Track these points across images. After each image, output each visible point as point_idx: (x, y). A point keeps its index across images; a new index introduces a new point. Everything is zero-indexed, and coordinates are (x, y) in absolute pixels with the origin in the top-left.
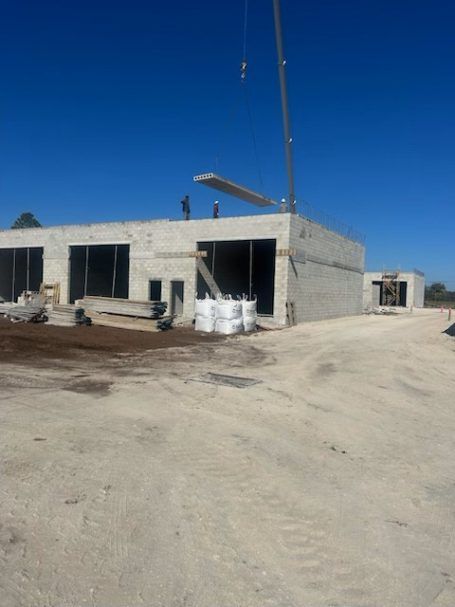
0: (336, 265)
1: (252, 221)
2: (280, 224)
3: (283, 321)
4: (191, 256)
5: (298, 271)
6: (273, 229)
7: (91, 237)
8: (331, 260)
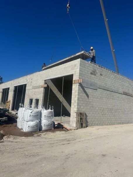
0: (126, 94)
1: (64, 67)
2: (75, 65)
3: (74, 125)
4: (42, 87)
5: (89, 94)
6: (72, 69)
7: (19, 82)
8: (121, 91)
